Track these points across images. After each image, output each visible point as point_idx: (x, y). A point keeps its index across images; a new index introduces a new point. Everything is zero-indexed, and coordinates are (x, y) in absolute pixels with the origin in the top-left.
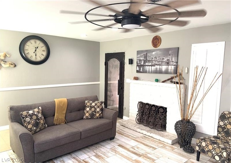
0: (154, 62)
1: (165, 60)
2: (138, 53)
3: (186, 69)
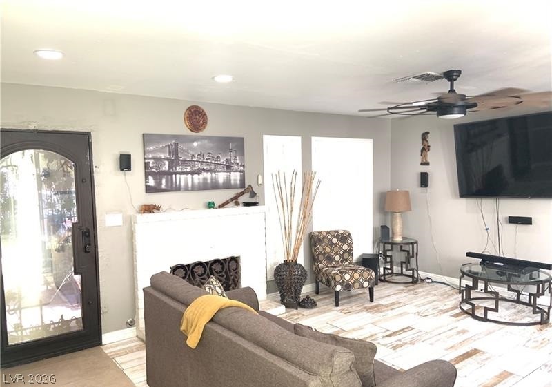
0: (198, 166)
1: (222, 161)
2: (147, 139)
3: (260, 177)
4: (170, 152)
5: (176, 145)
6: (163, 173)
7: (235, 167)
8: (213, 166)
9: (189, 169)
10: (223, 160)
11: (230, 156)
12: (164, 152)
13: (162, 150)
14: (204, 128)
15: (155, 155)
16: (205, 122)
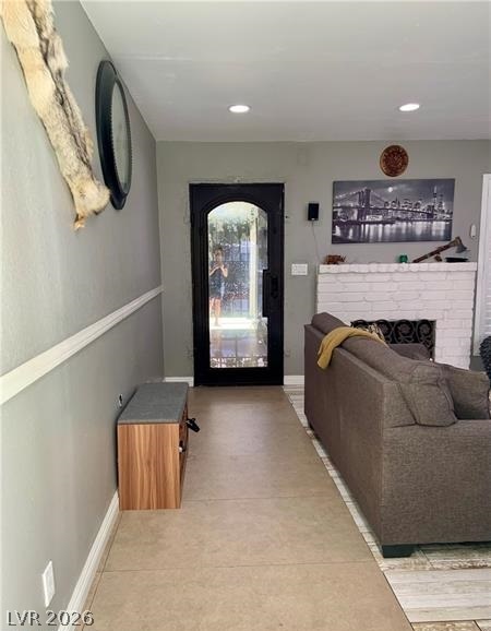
0: (392, 214)
2: (338, 187)
3: (474, 227)
4: (360, 201)
5: (368, 191)
6: (351, 223)
7: (440, 215)
8: (409, 215)
9: (380, 218)
10: (423, 207)
11: (434, 202)
12: (354, 200)
13: (351, 198)
15: (343, 204)
16: (405, 164)
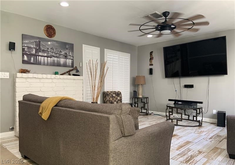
2: (24, 37)
3: (81, 63)
4: (36, 45)
5: (40, 42)
6: (32, 55)
7: (69, 57)
8: (58, 55)
9: (46, 55)
10: (63, 53)
11: (67, 51)
12: (33, 45)
13: (32, 43)
14: (54, 36)
15: (28, 45)
16: (55, 33)
